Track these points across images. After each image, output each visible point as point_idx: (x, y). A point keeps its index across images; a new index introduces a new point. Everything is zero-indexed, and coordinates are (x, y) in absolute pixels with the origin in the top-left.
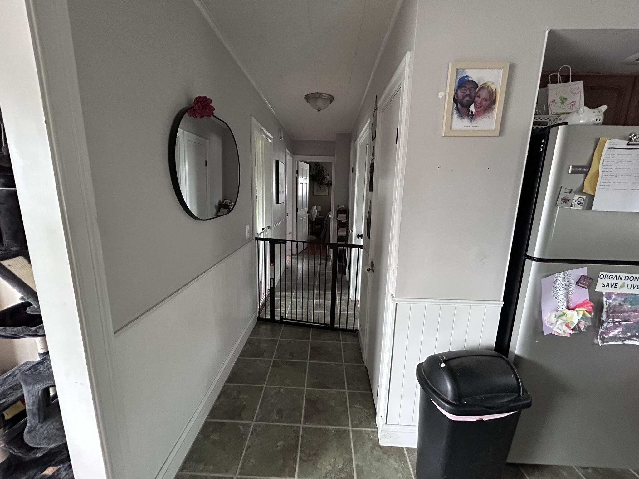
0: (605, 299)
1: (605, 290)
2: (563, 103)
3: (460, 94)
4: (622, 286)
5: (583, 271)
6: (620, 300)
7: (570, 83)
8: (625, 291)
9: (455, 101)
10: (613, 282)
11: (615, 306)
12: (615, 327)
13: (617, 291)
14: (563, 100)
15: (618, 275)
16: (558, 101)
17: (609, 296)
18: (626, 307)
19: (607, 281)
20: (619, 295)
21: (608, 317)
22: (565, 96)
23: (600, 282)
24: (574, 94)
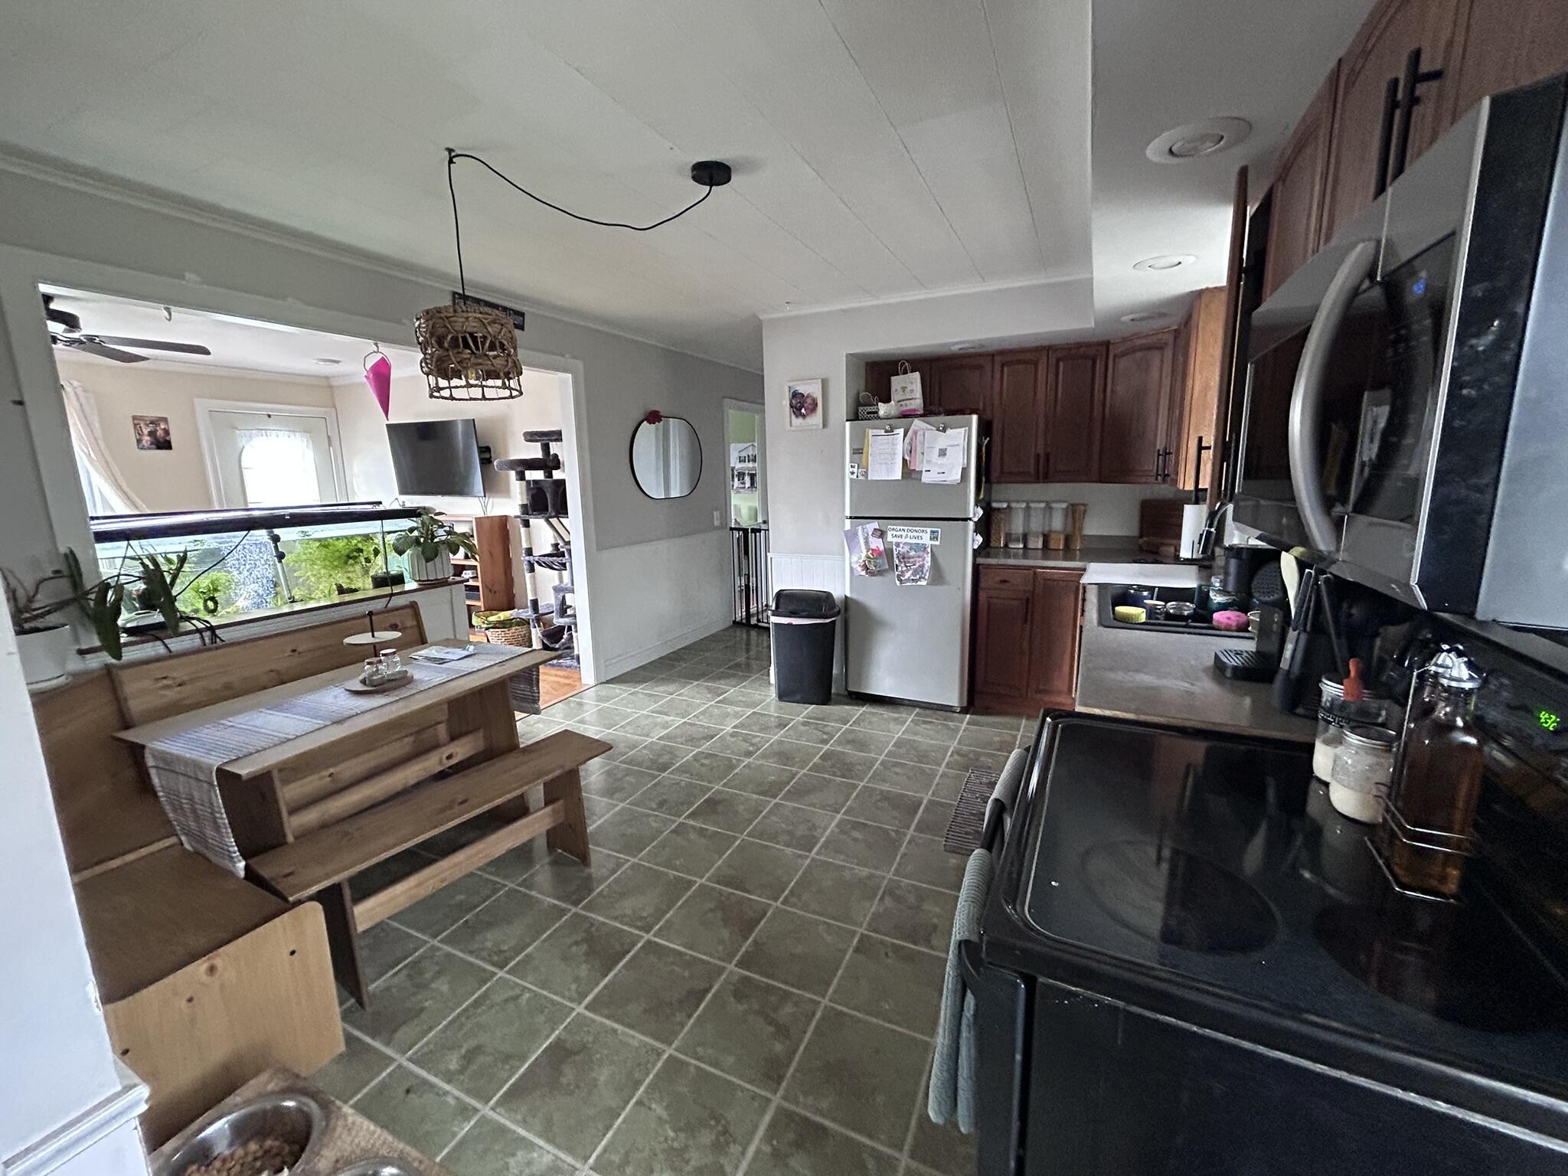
0: (894, 547)
1: (895, 540)
2: (904, 391)
3: (794, 401)
4: (906, 537)
5: (875, 524)
6: (907, 548)
7: (910, 374)
8: (908, 540)
9: (791, 407)
10: (898, 533)
11: (904, 553)
12: (908, 571)
13: (903, 540)
14: (904, 389)
15: (902, 528)
16: (899, 390)
17: (898, 545)
18: (912, 553)
19: (895, 533)
20: (905, 544)
21: (900, 561)
22: (905, 385)
23: (889, 533)
24: (912, 383)
